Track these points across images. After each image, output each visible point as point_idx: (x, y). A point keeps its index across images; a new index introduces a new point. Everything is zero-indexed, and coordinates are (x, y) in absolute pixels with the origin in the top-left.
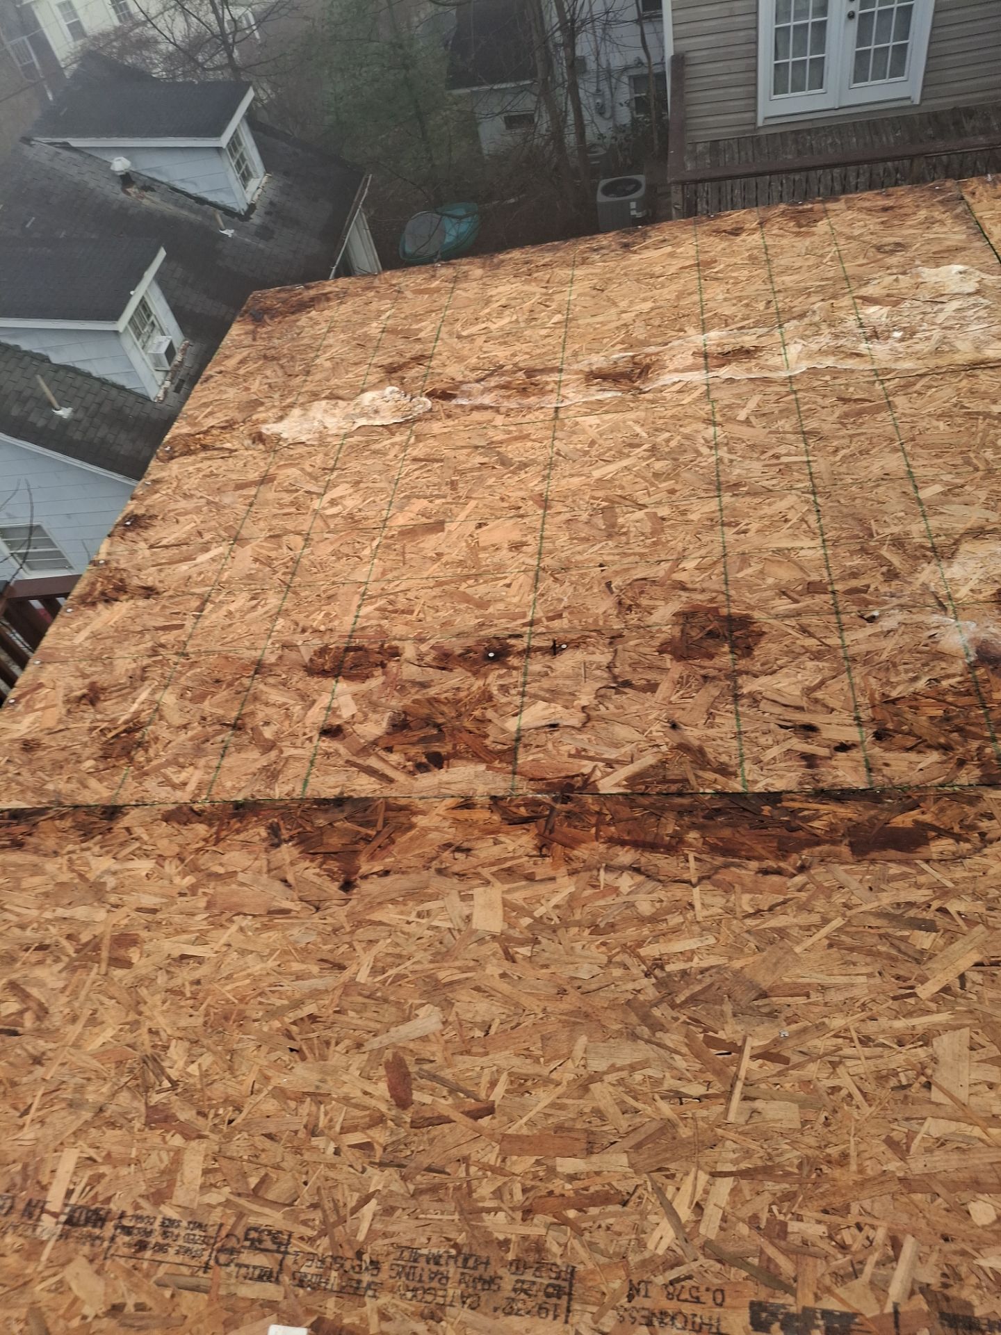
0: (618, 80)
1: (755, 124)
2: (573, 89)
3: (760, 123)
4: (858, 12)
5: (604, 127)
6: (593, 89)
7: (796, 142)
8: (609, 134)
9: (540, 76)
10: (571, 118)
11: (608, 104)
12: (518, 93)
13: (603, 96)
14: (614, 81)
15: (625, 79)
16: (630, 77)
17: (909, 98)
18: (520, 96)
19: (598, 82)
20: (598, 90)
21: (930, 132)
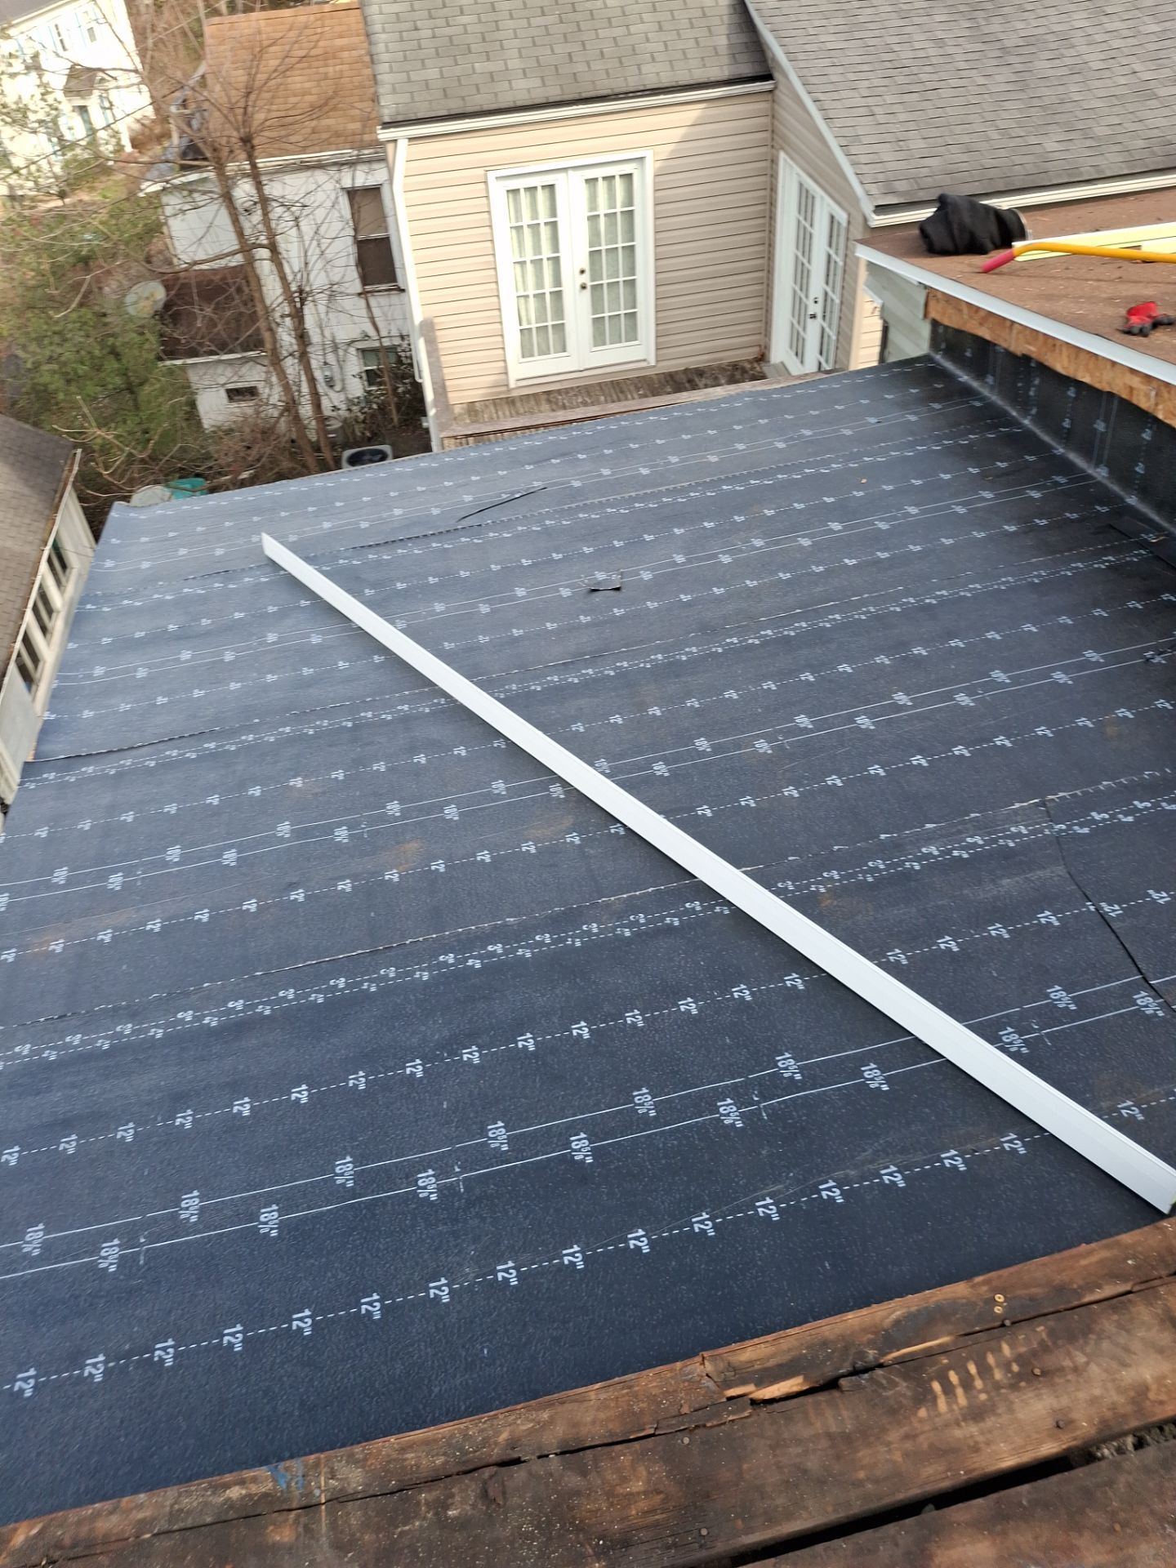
0: (345, 353)
1: (507, 385)
2: (305, 360)
3: (512, 385)
4: (589, 284)
5: (337, 399)
6: (320, 362)
7: (549, 401)
8: (342, 406)
9: (268, 345)
10: (305, 388)
11: (337, 377)
12: (243, 364)
13: (331, 368)
14: (341, 353)
15: (353, 351)
16: (358, 350)
17: (645, 360)
18: (246, 367)
19: (324, 354)
20: (325, 363)
21: (669, 389)
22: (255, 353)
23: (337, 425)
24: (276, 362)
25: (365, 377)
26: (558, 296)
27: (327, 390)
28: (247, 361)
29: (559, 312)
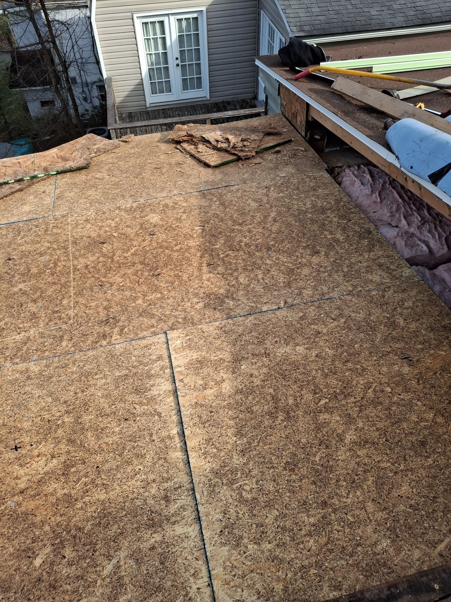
0: (92, 87)
2: (70, 90)
3: (148, 106)
4: (180, 64)
5: (88, 106)
6: (81, 90)
7: (163, 113)
8: (90, 109)
9: (54, 84)
10: (70, 103)
11: (88, 97)
12: (45, 91)
13: (85, 93)
14: (89, 87)
15: (95, 87)
16: (97, 86)
17: (205, 97)
18: (45, 93)
19: (83, 88)
20: (83, 91)
21: (215, 110)
22: (49, 87)
23: (88, 117)
24: (57, 91)
25: (100, 97)
26: (167, 69)
27: (83, 102)
28: (46, 90)
29: (167, 76)
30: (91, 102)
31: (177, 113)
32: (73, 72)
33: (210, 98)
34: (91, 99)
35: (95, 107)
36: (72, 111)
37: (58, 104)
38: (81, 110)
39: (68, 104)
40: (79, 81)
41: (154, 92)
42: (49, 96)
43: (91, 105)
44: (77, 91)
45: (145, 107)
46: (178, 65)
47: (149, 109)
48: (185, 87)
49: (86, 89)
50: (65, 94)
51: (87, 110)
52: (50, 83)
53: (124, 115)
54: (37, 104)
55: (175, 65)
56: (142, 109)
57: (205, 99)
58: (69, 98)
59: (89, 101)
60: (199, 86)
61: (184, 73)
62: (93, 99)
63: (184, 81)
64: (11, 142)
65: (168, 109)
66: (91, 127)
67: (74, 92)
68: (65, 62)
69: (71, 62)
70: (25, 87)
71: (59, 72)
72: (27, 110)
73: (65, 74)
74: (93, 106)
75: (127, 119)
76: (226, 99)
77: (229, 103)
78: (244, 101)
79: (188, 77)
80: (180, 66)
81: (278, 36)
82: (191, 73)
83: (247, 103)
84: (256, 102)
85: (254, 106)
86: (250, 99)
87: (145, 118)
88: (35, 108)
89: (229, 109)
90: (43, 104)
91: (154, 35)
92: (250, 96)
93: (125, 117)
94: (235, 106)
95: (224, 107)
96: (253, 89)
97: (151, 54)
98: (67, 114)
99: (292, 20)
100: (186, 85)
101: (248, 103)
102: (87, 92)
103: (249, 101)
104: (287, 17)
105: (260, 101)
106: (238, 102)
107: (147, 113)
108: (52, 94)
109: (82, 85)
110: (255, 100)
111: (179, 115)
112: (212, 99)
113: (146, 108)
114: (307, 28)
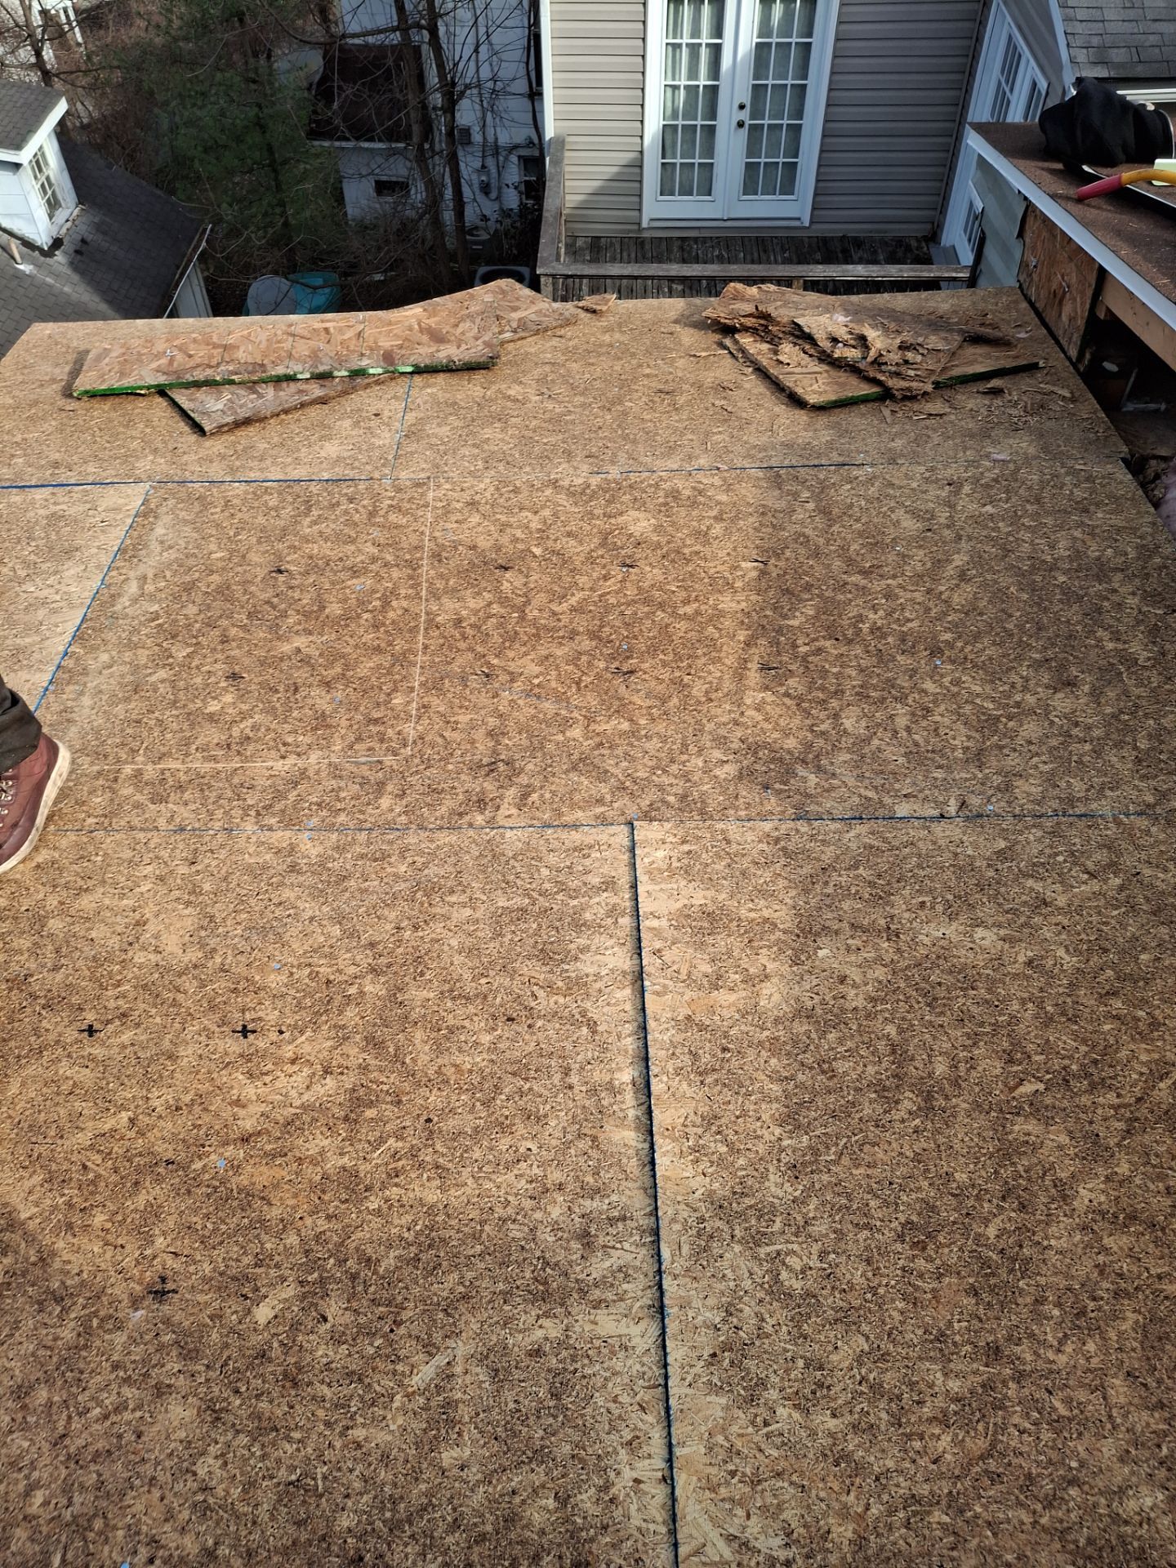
0: (506, 159)
1: (639, 224)
2: (453, 161)
3: (645, 224)
4: (748, 122)
5: (489, 208)
6: (478, 164)
7: (682, 249)
8: (494, 217)
9: (416, 139)
10: (449, 193)
11: (494, 183)
12: (390, 156)
13: (488, 174)
14: (501, 158)
15: (514, 159)
16: (519, 157)
17: (799, 219)
18: (392, 160)
19: (484, 157)
20: (483, 167)
21: (818, 256)
22: (402, 145)
23: (485, 236)
24: (421, 159)
25: (522, 188)
26: (710, 131)
27: (480, 197)
28: (394, 152)
29: (709, 150)
30: (498, 198)
31: (716, 253)
32: (467, 114)
33: (812, 222)
34: (500, 188)
35: (506, 213)
36: (448, 216)
37: (418, 193)
38: (470, 215)
39: (442, 195)
40: (477, 137)
41: (666, 190)
42: (399, 169)
43: (496, 207)
44: (469, 164)
45: (636, 227)
46: (741, 125)
47: (646, 235)
48: (749, 187)
49: (490, 162)
50: (439, 167)
51: (485, 218)
52: (406, 137)
53: (580, 243)
54: (369, 186)
55: (734, 124)
56: (630, 231)
57: (796, 223)
58: (448, 180)
59: (493, 195)
60: (788, 187)
61: (752, 148)
62: (505, 190)
63: (751, 168)
64: (291, 276)
65: (696, 239)
66: (487, 264)
67: (462, 165)
68: (454, 84)
69: (468, 87)
70: (348, 140)
71: (435, 108)
72: (340, 199)
73: (449, 115)
74: (502, 209)
75: (588, 252)
76: (853, 230)
77: (858, 243)
78: (900, 242)
79: (763, 160)
80: (747, 126)
81: (1030, 71)
82: (773, 150)
83: (908, 248)
84: (933, 251)
85: (927, 260)
86: (917, 239)
87: (633, 255)
88: (359, 198)
89: (856, 257)
90: (382, 187)
91: (692, 37)
92: (922, 229)
93: (581, 249)
94: (875, 252)
95: (845, 251)
96: (932, 213)
97: (675, 88)
98: (437, 222)
99: (1079, 28)
100: (752, 181)
101: (911, 250)
102: (494, 170)
103: (914, 244)
104: (1067, 19)
105: (945, 249)
106: (884, 242)
107: (640, 243)
108: (408, 164)
109: (483, 151)
110: (931, 245)
111: (721, 260)
112: (815, 227)
113: (640, 230)
114: (1118, 56)
